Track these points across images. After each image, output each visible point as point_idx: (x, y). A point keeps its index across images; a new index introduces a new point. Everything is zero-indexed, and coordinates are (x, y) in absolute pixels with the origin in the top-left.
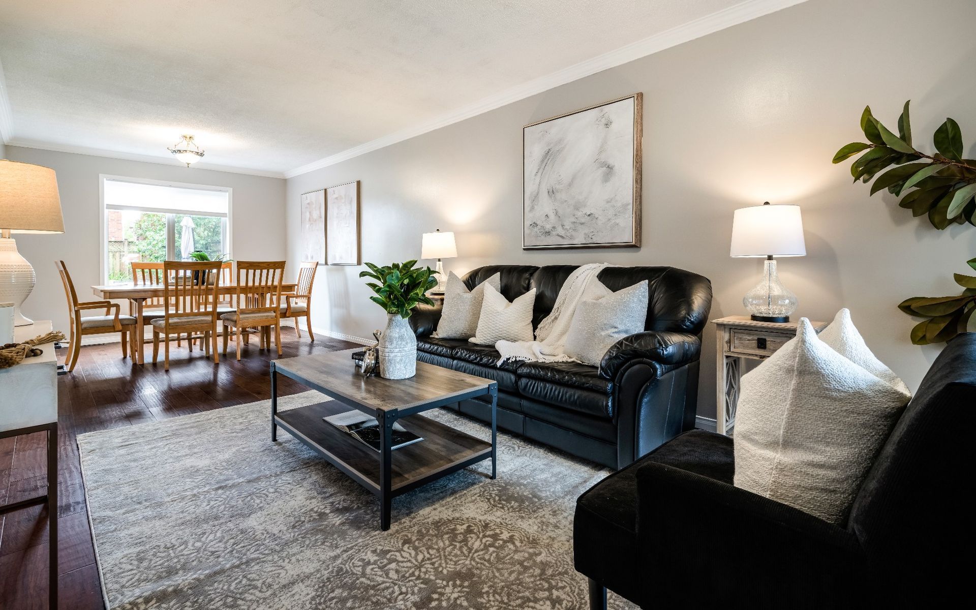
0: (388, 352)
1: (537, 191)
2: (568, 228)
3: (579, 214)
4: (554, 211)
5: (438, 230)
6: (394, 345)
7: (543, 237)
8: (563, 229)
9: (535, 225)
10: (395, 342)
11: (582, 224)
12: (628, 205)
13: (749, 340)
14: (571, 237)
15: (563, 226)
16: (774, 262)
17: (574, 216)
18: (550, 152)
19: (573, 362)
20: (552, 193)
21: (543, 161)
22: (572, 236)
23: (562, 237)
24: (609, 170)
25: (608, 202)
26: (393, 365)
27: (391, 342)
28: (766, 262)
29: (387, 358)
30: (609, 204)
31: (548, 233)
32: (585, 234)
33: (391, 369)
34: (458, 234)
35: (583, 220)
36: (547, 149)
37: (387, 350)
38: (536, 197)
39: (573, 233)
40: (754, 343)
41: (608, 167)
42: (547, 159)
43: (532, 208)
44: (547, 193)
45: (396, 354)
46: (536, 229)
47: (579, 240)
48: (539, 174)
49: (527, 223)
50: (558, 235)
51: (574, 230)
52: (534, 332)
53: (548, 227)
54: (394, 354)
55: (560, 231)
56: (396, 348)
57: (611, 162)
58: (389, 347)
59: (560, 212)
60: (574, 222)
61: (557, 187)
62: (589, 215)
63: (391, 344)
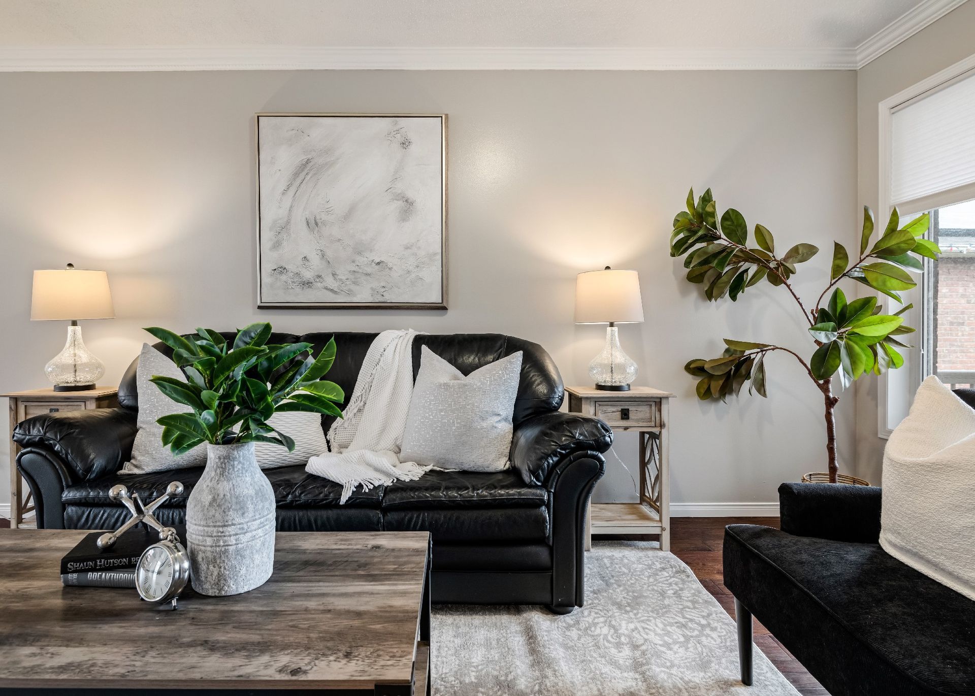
0: (236, 534)
1: (285, 220)
2: (344, 278)
3: (361, 260)
4: (319, 251)
5: (70, 265)
6: (250, 514)
7: (298, 290)
8: (335, 279)
9: (281, 270)
10: (251, 507)
11: (367, 274)
12: (435, 254)
13: (613, 412)
14: (350, 293)
15: (334, 275)
16: (615, 329)
17: (353, 262)
18: (311, 164)
19: (432, 471)
20: (313, 224)
21: (296, 175)
22: (350, 290)
23: (332, 290)
24: (408, 207)
25: (407, 248)
26: (247, 561)
27: (243, 511)
28: (609, 329)
29: (231, 548)
30: (409, 250)
31: (307, 284)
32: (372, 289)
33: (243, 571)
34: (112, 276)
35: (369, 270)
36: (304, 158)
37: (231, 530)
38: (283, 228)
39: (353, 287)
40: (618, 415)
41: (407, 201)
42: (304, 173)
43: (277, 245)
44: (305, 223)
45: (254, 533)
46: (284, 277)
47: (363, 296)
48: (291, 193)
49: (267, 267)
50: (326, 288)
51: (354, 283)
52: (326, 435)
53: (308, 275)
54: (249, 535)
55: (330, 282)
56: (256, 520)
57: (410, 195)
58: (237, 521)
59: (329, 254)
60: (354, 271)
61: (324, 217)
62: (378, 263)
63: (243, 514)
